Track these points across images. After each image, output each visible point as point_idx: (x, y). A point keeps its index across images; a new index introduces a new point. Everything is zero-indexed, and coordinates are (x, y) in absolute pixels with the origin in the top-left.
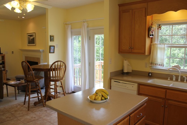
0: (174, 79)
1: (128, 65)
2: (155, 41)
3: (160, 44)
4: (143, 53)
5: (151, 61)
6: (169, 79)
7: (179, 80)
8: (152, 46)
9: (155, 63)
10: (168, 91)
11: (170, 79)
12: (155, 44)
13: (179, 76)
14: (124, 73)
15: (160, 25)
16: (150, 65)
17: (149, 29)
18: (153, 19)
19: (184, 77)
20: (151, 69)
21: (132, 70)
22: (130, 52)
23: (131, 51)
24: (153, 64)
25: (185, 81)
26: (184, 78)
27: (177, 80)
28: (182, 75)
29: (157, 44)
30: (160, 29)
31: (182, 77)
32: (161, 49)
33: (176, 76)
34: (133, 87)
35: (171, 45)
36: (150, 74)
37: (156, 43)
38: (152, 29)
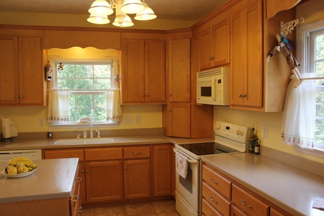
0: (85, 136)
1: (11, 124)
2: (53, 86)
3: (61, 90)
4: (40, 104)
5: (49, 115)
6: (78, 137)
7: (92, 136)
8: (50, 94)
9: (56, 117)
10: (86, 150)
11: (80, 136)
12: (54, 90)
13: (90, 131)
14: (5, 139)
15: (61, 64)
16: (50, 121)
17: (46, 69)
18: (48, 55)
19: (97, 131)
20: (50, 126)
21: (19, 133)
22: (18, 104)
23: (18, 102)
24: (53, 119)
25: (99, 136)
26: (97, 133)
27: (89, 137)
28: (94, 129)
29: (57, 90)
30: (62, 69)
31: (94, 131)
32: (63, 97)
33: (87, 131)
34: (34, 156)
35: (74, 91)
36: (50, 135)
37: (55, 88)
38: (50, 68)
